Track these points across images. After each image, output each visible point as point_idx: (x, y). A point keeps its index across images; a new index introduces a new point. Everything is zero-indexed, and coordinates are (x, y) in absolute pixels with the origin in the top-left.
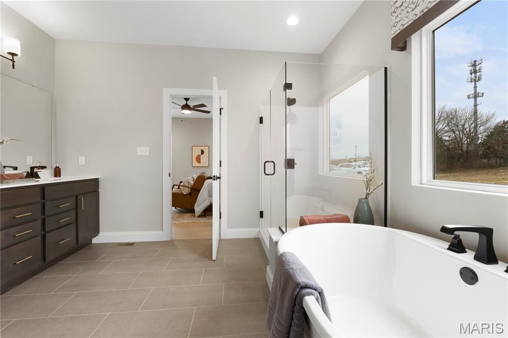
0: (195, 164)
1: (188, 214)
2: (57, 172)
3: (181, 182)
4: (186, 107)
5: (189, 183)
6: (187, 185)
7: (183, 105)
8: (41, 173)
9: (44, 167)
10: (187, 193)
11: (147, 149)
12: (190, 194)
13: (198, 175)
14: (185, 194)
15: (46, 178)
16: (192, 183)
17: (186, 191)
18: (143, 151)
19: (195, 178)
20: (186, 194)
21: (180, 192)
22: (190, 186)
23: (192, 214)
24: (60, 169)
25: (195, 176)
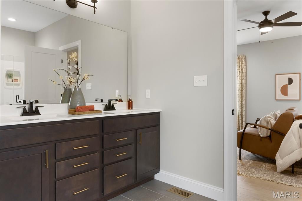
0: (280, 96)
1: (267, 164)
2: (130, 105)
3: (258, 120)
4: (266, 23)
5: (268, 123)
6: (265, 124)
7: (262, 22)
8: (118, 105)
9: (121, 100)
10: (265, 136)
11: (205, 77)
12: (270, 137)
13: (284, 111)
14: (261, 136)
15: (121, 110)
16: (273, 122)
17: (263, 133)
18: (201, 80)
19: (279, 115)
20: (263, 137)
21: (255, 133)
22: (269, 127)
23: (272, 165)
24: (132, 101)
25: (279, 113)
